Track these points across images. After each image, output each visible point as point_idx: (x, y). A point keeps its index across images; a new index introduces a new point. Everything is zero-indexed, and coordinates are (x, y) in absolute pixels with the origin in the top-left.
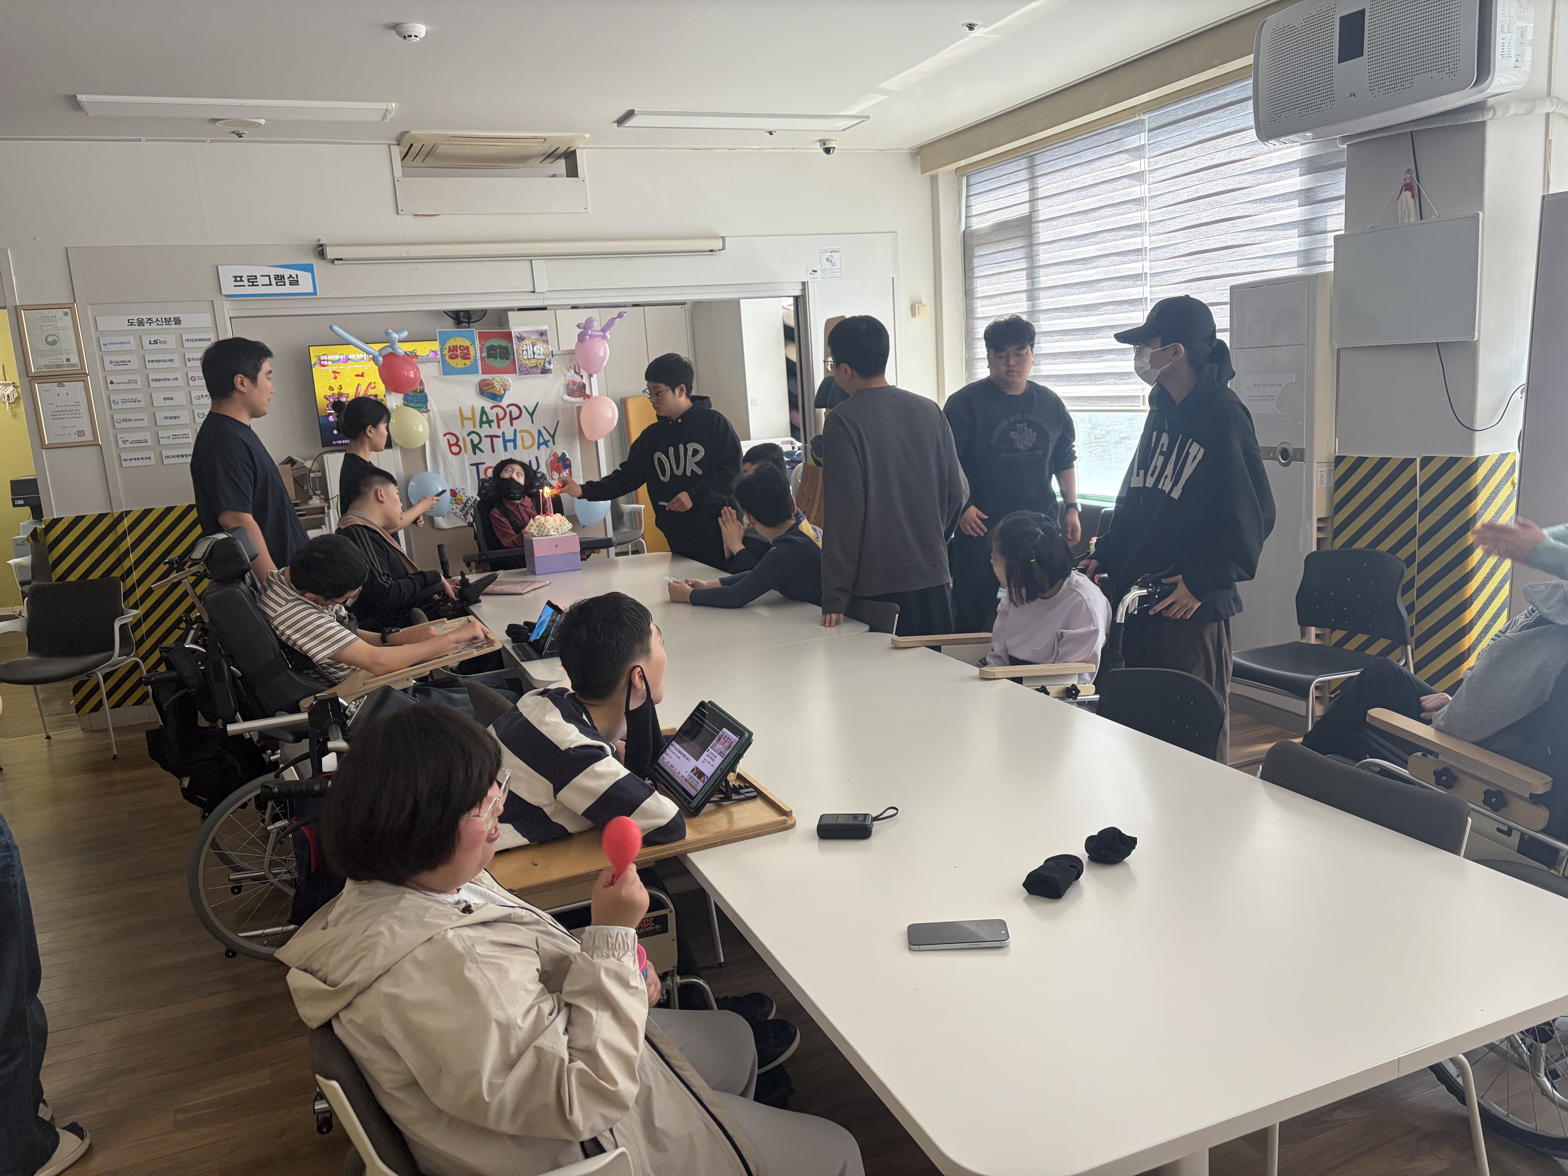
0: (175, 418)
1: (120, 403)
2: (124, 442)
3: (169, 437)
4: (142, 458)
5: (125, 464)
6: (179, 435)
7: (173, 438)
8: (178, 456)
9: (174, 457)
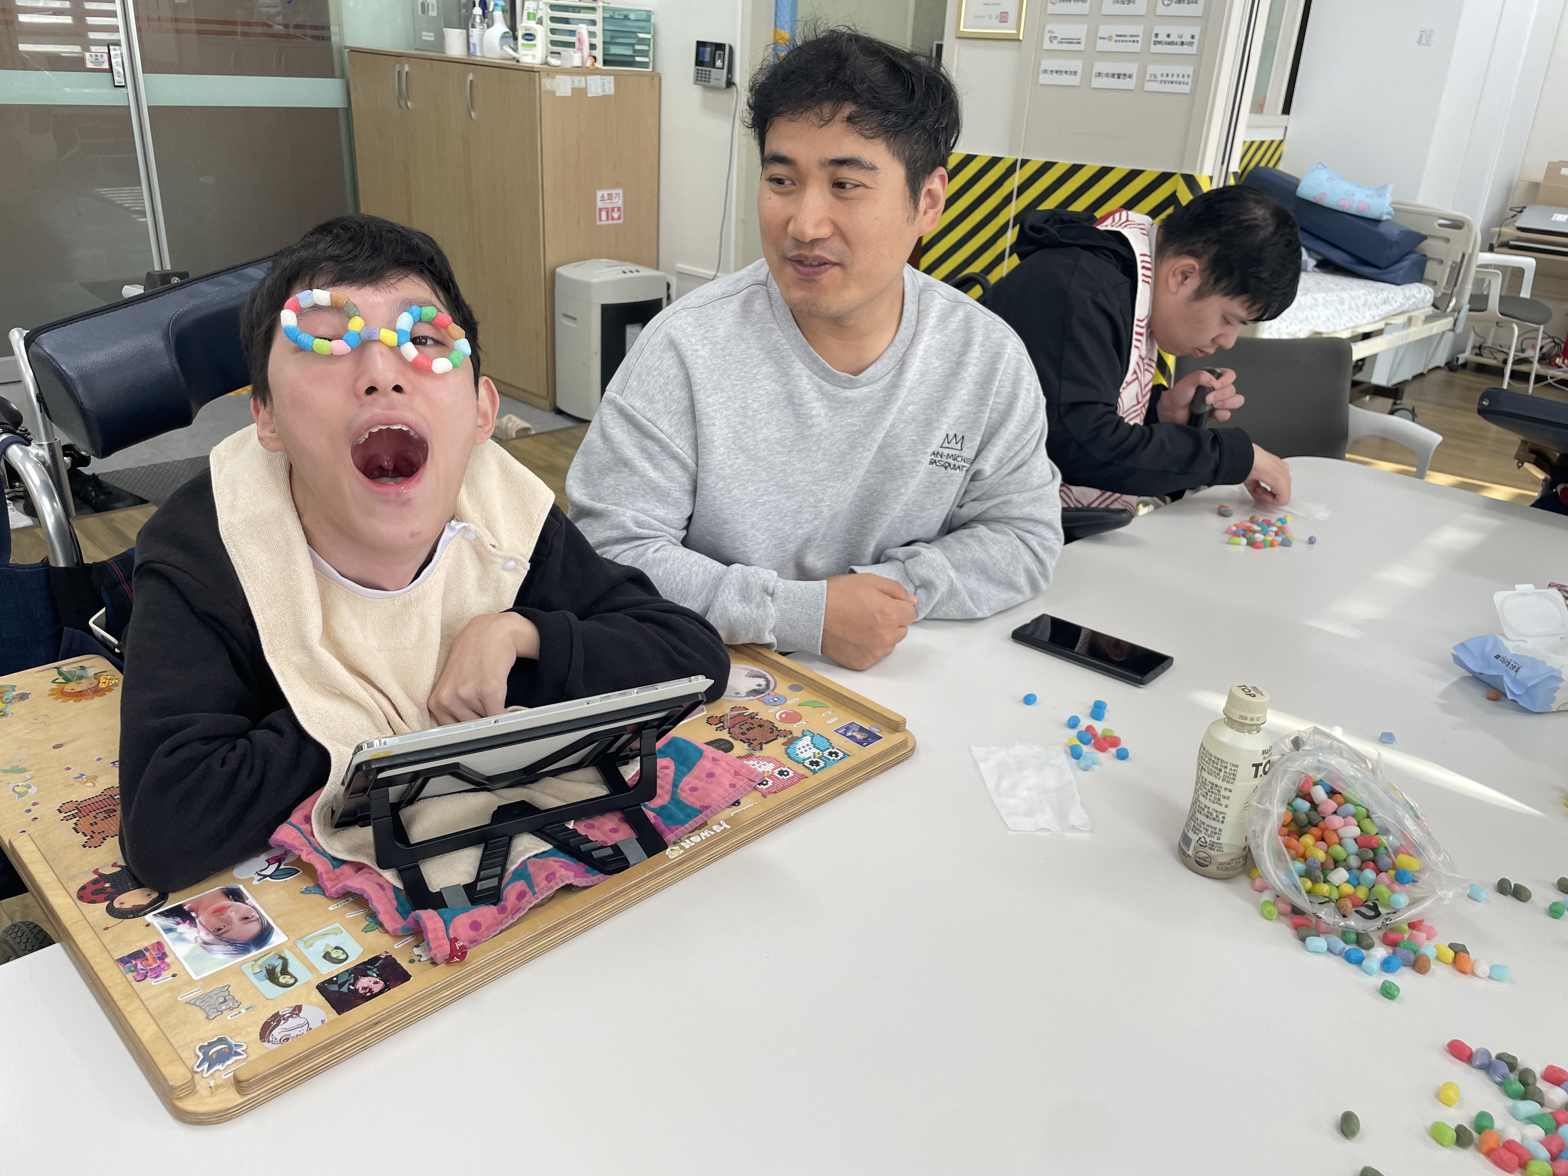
0: (1129, 2)
2: (1052, 39)
3: (1110, 38)
4: (1066, 72)
5: (1044, 79)
6: (1125, 36)
7: (1116, 41)
8: (1113, 75)
9: (1107, 75)
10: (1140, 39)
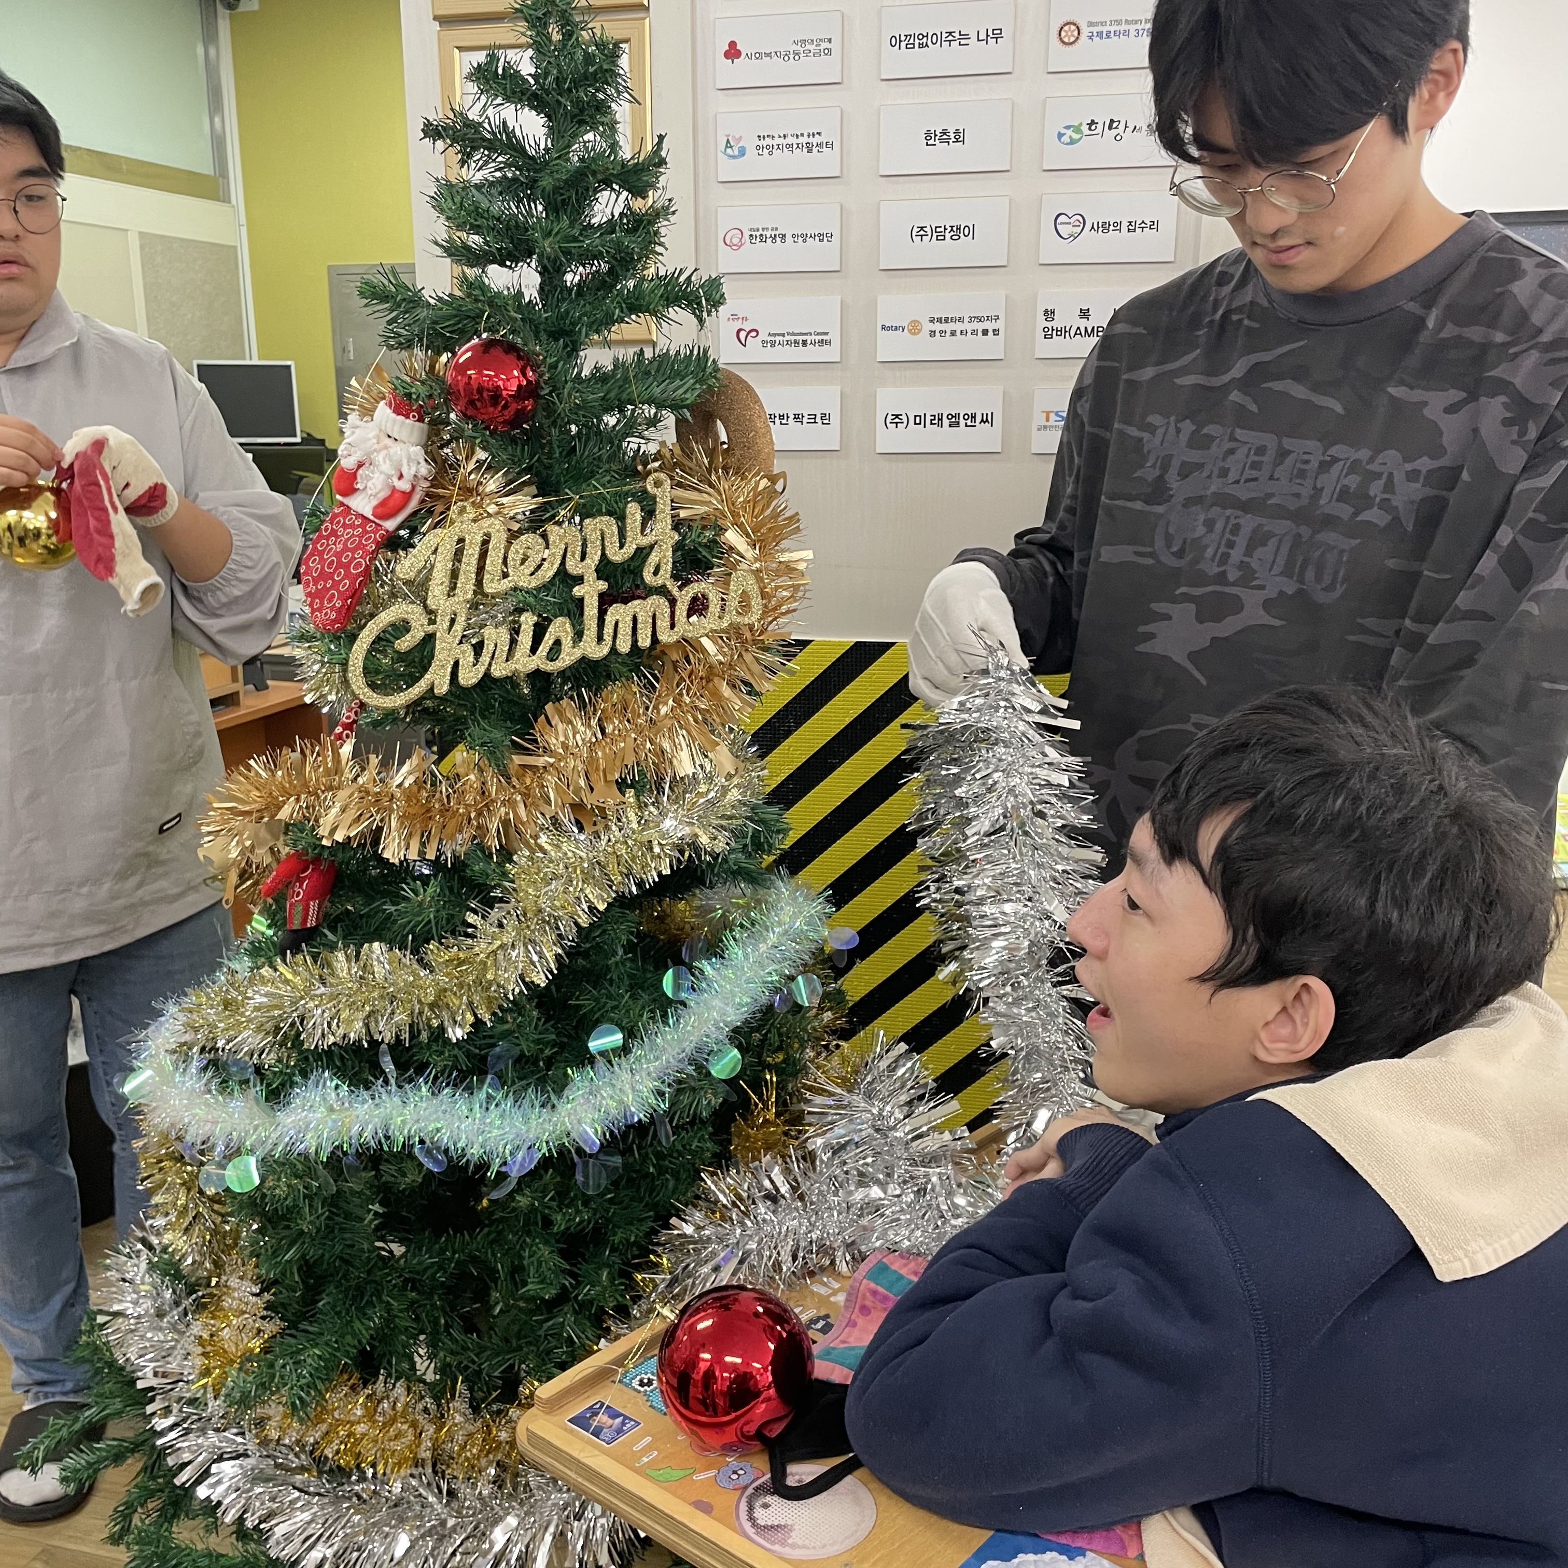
0: (957, 231)
1: (751, 152)
3: (915, 328)
4: (797, 417)
6: (961, 320)
7: (933, 333)
8: (937, 420)
9: (919, 420)
10: (999, 325)
